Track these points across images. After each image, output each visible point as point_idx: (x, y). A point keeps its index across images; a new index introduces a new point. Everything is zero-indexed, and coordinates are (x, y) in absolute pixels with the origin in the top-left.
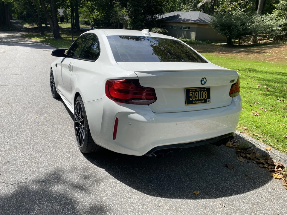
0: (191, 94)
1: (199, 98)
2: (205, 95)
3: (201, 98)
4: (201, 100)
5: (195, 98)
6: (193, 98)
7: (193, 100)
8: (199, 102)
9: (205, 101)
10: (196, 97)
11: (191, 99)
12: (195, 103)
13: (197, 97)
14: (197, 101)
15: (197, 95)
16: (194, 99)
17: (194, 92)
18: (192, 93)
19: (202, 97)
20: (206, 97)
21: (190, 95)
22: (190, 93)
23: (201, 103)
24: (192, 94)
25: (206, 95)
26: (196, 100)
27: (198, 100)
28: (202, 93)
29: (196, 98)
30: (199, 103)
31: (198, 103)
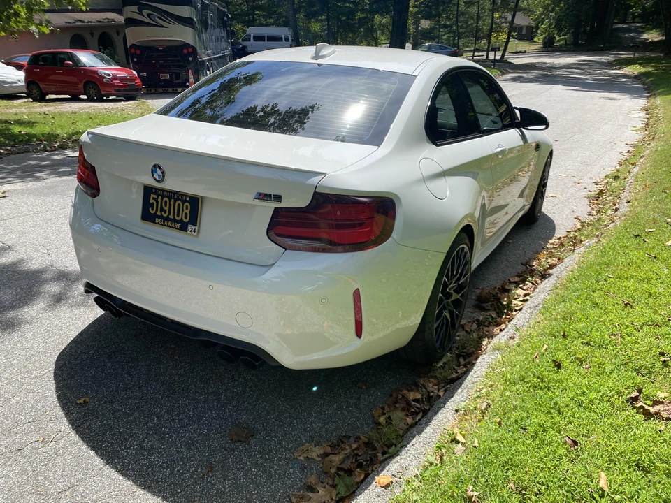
0: (153, 198)
1: (169, 214)
2: (185, 211)
3: (174, 215)
4: (174, 221)
5: (161, 212)
6: (157, 210)
7: (155, 216)
8: (169, 224)
9: (184, 228)
10: (162, 210)
11: (153, 210)
12: (158, 223)
13: (165, 211)
14: (166, 221)
15: (166, 205)
16: (159, 213)
17: (160, 197)
18: (155, 196)
19: (178, 216)
20: (186, 218)
21: (152, 201)
22: (152, 196)
23: (173, 227)
24: (156, 200)
25: (188, 211)
26: (161, 217)
27: (167, 219)
28: (179, 205)
29: (163, 213)
30: (169, 226)
31: (165, 225)
